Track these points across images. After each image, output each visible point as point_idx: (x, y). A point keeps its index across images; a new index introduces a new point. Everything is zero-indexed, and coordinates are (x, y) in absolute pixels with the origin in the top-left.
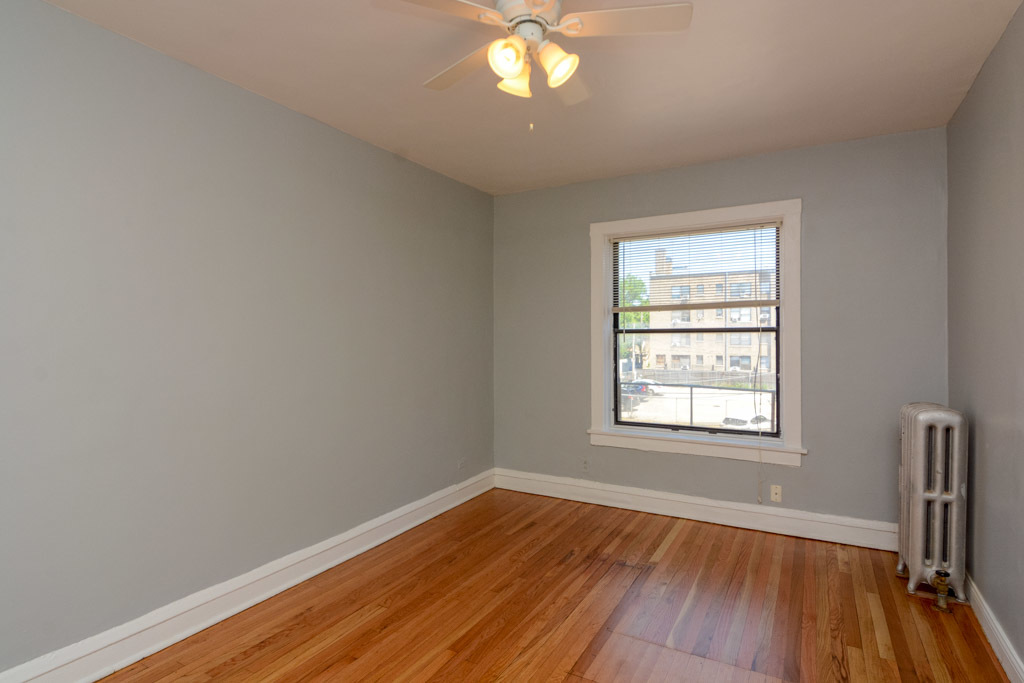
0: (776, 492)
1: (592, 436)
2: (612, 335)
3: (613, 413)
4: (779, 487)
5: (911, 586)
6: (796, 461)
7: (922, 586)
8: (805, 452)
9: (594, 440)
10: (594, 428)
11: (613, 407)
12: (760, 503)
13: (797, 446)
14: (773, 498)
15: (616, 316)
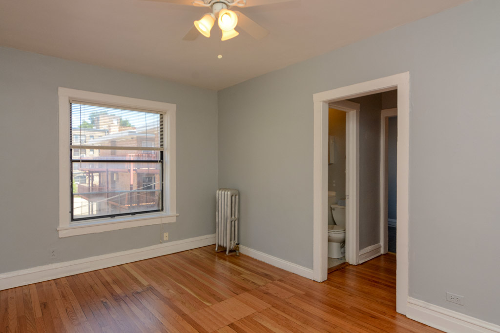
0: (166, 235)
1: (60, 232)
2: (70, 163)
3: (70, 214)
4: (167, 233)
5: (227, 252)
6: (174, 220)
7: (231, 251)
8: (178, 215)
9: (62, 234)
10: (61, 226)
11: (70, 210)
12: (161, 243)
13: (175, 213)
14: (165, 239)
15: (71, 150)
